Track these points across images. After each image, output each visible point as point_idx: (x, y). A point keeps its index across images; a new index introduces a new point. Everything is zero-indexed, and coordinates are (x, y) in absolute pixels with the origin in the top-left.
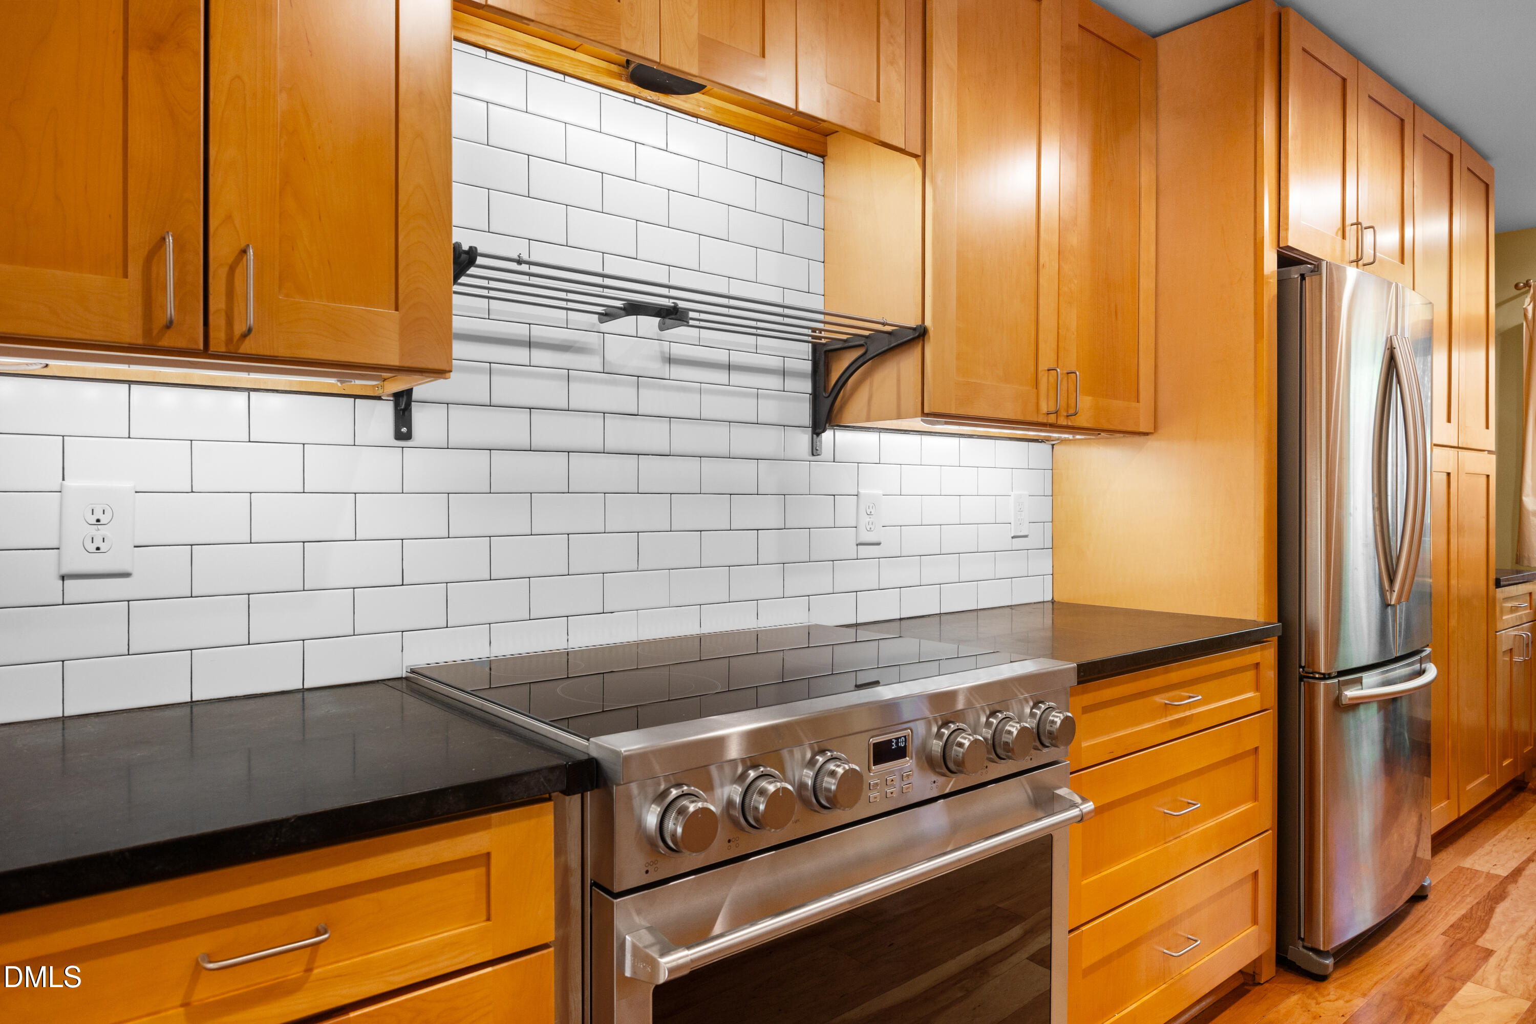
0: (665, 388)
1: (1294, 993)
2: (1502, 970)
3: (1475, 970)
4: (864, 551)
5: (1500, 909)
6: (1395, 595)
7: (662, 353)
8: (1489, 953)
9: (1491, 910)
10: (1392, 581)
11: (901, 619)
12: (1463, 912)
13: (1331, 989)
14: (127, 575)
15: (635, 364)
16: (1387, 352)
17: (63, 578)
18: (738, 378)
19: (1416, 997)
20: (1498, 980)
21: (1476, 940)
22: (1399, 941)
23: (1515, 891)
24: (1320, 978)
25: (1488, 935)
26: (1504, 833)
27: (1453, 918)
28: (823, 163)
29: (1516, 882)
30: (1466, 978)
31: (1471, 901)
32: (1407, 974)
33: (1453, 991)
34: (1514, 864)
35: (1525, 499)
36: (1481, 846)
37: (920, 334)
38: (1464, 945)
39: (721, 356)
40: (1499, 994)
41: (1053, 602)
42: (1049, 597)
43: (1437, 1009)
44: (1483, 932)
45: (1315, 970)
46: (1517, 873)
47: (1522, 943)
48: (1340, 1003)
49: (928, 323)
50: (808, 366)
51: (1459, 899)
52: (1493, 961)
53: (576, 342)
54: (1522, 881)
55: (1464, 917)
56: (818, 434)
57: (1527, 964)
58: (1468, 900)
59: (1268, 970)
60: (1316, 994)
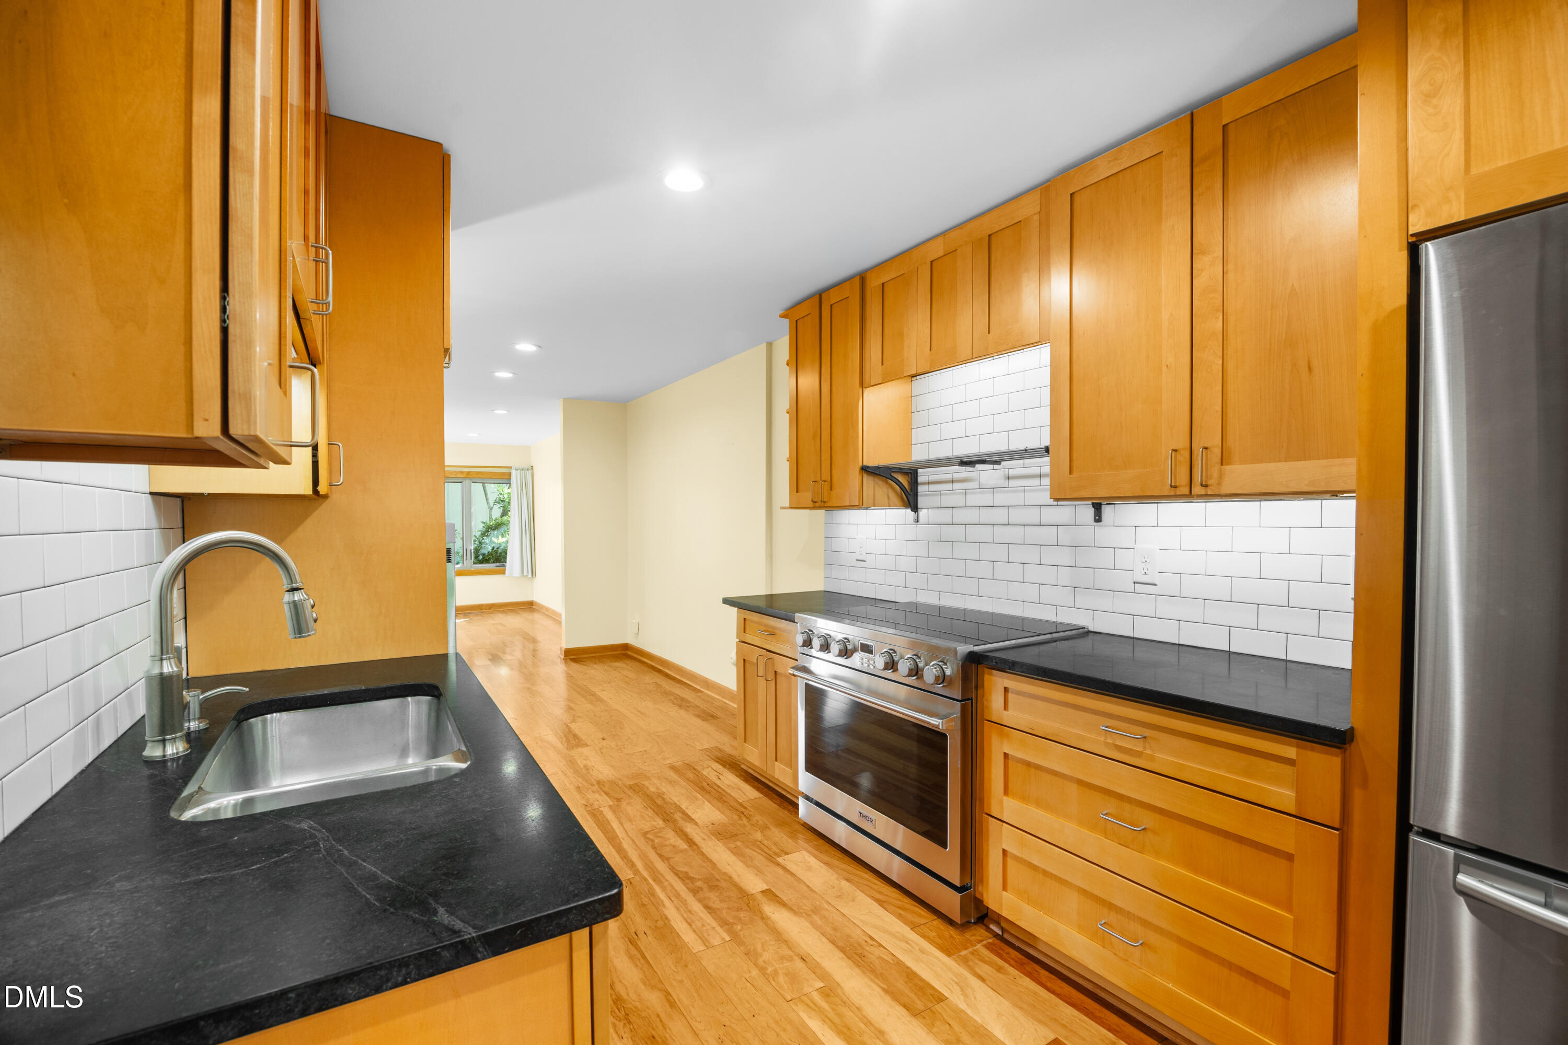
7: (1005, 475)
14: (865, 561)
15: (992, 483)
18: (1045, 481)
39: (1036, 471)
53: (968, 477)
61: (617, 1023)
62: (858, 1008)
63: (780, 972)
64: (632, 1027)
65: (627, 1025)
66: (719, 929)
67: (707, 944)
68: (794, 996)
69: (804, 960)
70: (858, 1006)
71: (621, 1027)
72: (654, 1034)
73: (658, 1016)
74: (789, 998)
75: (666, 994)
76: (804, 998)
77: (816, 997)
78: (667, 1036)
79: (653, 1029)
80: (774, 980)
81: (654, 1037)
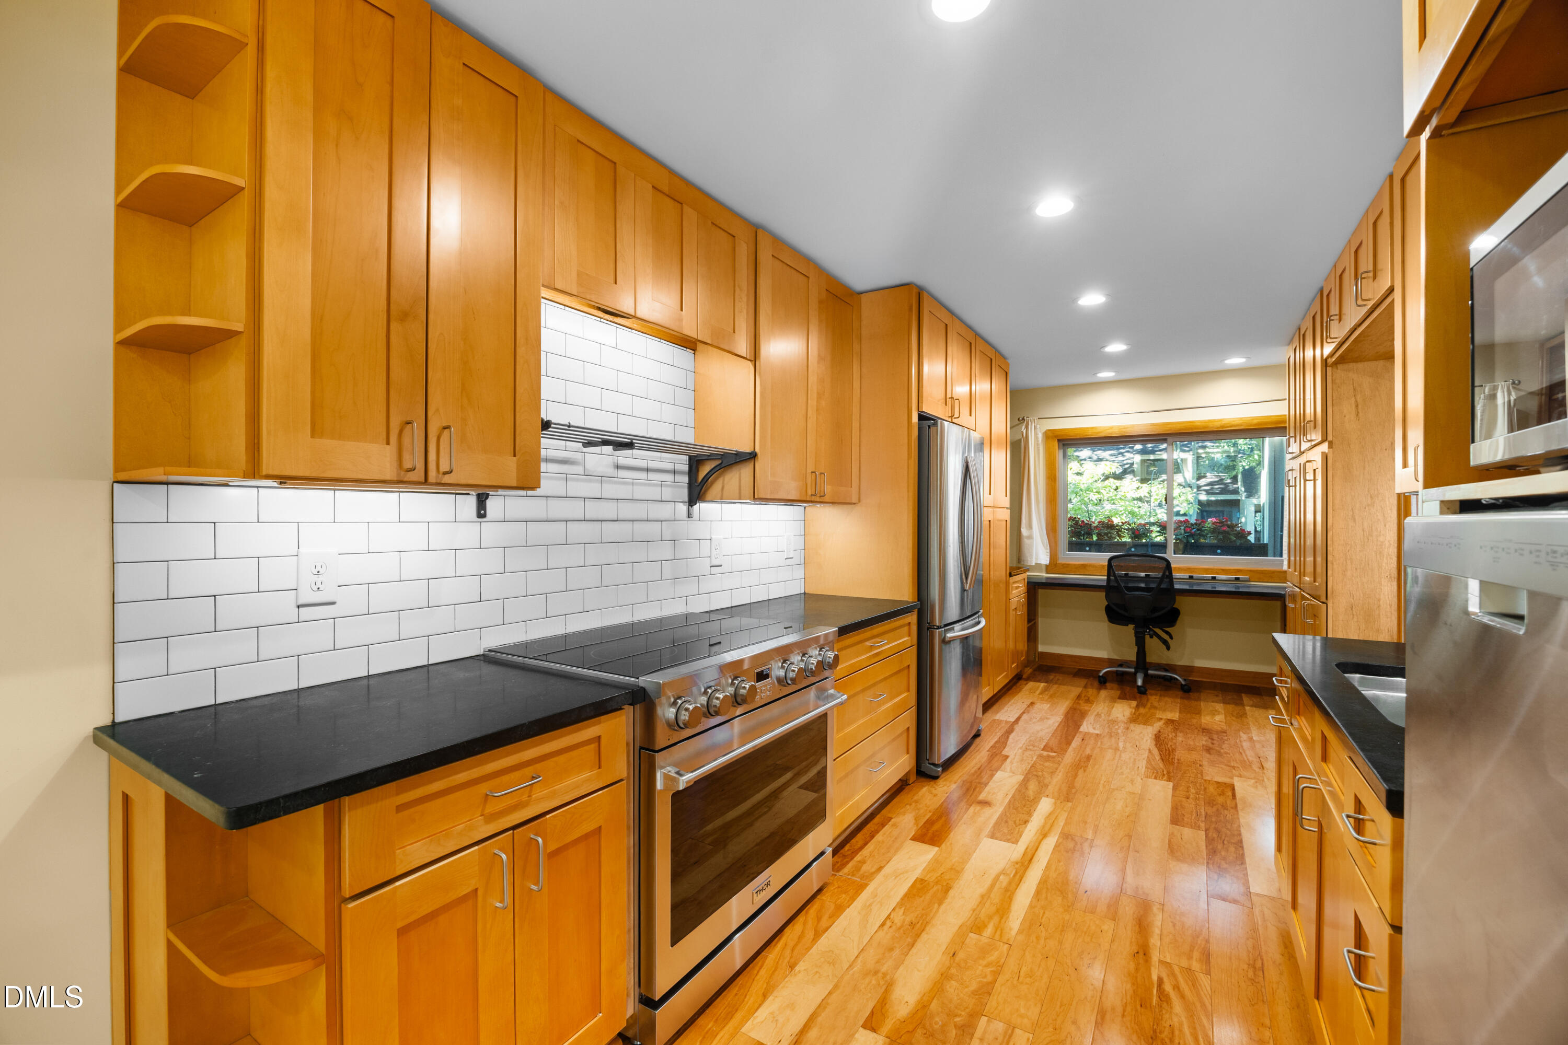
0: (616, 483)
1: (924, 786)
2: (1013, 763)
3: (1001, 765)
4: (714, 570)
5: (1011, 737)
6: (968, 585)
7: (614, 463)
8: (1007, 757)
9: (1008, 738)
10: (967, 578)
11: (732, 607)
12: (996, 740)
13: (940, 782)
15: (601, 470)
16: (965, 464)
17: (298, 607)
18: (652, 476)
19: (977, 781)
20: (1011, 768)
21: (1001, 752)
22: (969, 756)
23: (1017, 728)
24: (935, 778)
25: (1006, 749)
26: (1013, 701)
27: (992, 744)
28: (694, 354)
29: (1018, 723)
30: (997, 770)
31: (999, 734)
32: (973, 771)
33: (992, 776)
34: (1017, 716)
35: (1022, 530)
36: (1003, 708)
37: (753, 456)
38: (997, 755)
39: (643, 464)
40: (1011, 774)
41: (805, 593)
42: (803, 591)
43: (986, 785)
44: (1004, 748)
45: (934, 774)
46: (1018, 719)
47: (1020, 751)
48: (945, 788)
49: (757, 450)
50: (686, 468)
51: (994, 734)
52: (1009, 760)
53: (570, 458)
54: (1021, 723)
55: (996, 742)
56: (692, 506)
57: (1022, 760)
58: (998, 734)
59: (913, 778)
60: (935, 785)
61: (1167, 1040)
62: (974, 911)
63: (984, 963)
64: (1155, 1027)
65: (1158, 1031)
66: (979, 1033)
67: (1010, 1031)
68: (1002, 944)
69: (954, 954)
70: (972, 912)
71: (1166, 1033)
72: (1139, 1007)
73: (1123, 1016)
74: (1007, 945)
75: (1100, 1026)
76: (997, 937)
77: (989, 931)
78: (1128, 997)
79: (1136, 1011)
80: (999, 962)
81: (1141, 1006)
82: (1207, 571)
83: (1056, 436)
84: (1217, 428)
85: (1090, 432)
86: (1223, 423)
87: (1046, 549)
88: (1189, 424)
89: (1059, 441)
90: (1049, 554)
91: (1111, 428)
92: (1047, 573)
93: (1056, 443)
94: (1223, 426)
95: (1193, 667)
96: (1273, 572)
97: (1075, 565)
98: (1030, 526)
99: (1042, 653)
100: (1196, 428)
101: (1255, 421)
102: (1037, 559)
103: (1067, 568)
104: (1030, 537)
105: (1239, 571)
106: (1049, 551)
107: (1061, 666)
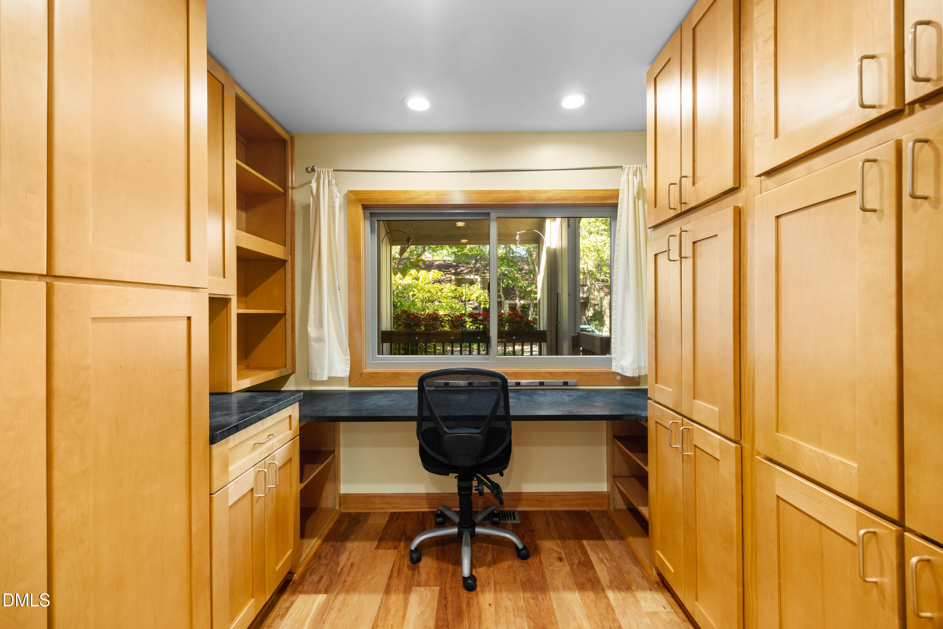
82: (534, 375)
83: (360, 200)
84: (545, 201)
85: (402, 197)
86: (550, 195)
87: (346, 355)
88: (515, 194)
89: (365, 207)
90: (349, 362)
91: (428, 193)
92: (350, 385)
93: (360, 210)
94: (549, 199)
95: (520, 493)
96: (600, 374)
97: (385, 373)
98: (320, 324)
99: (345, 495)
100: (522, 200)
101: (582, 195)
102: (330, 370)
103: (374, 377)
104: (320, 339)
105: (566, 374)
106: (349, 357)
107: (369, 511)
